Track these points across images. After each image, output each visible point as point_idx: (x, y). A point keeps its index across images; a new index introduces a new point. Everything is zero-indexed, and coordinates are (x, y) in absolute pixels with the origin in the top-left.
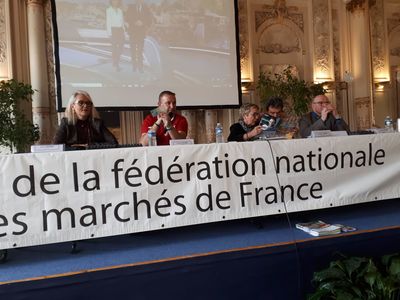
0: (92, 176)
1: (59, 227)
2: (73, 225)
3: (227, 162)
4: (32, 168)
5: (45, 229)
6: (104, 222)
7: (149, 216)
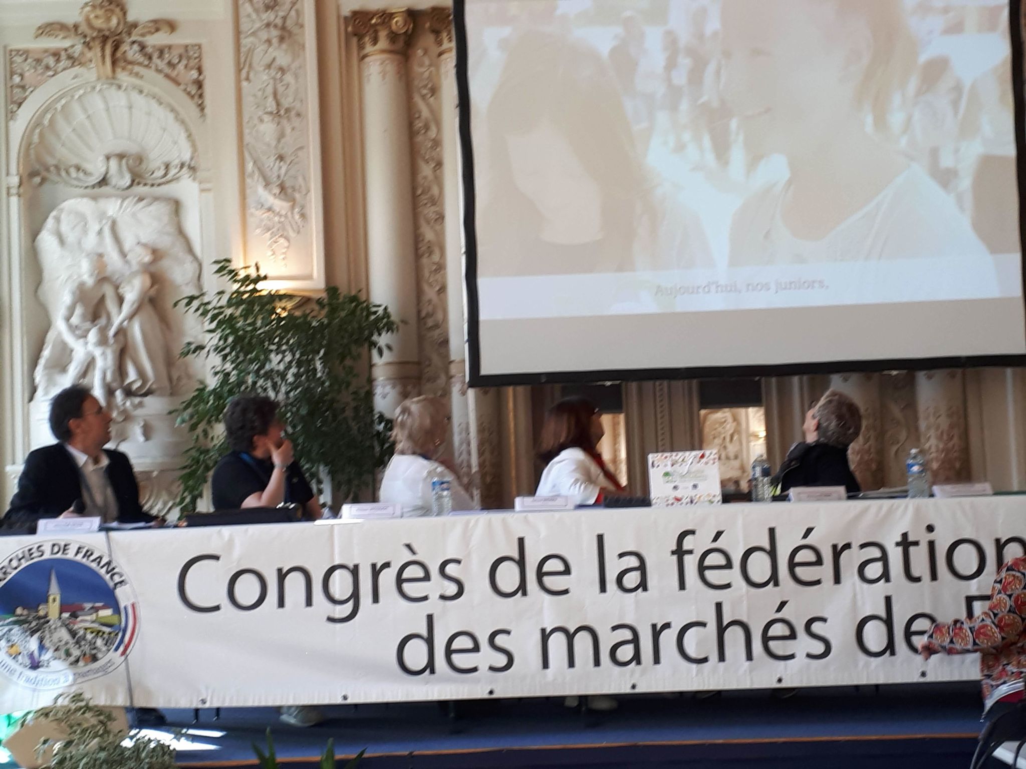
0: (633, 562)
1: (571, 664)
2: (597, 663)
3: (931, 544)
4: (521, 541)
5: (546, 665)
6: (657, 660)
7: (749, 657)
